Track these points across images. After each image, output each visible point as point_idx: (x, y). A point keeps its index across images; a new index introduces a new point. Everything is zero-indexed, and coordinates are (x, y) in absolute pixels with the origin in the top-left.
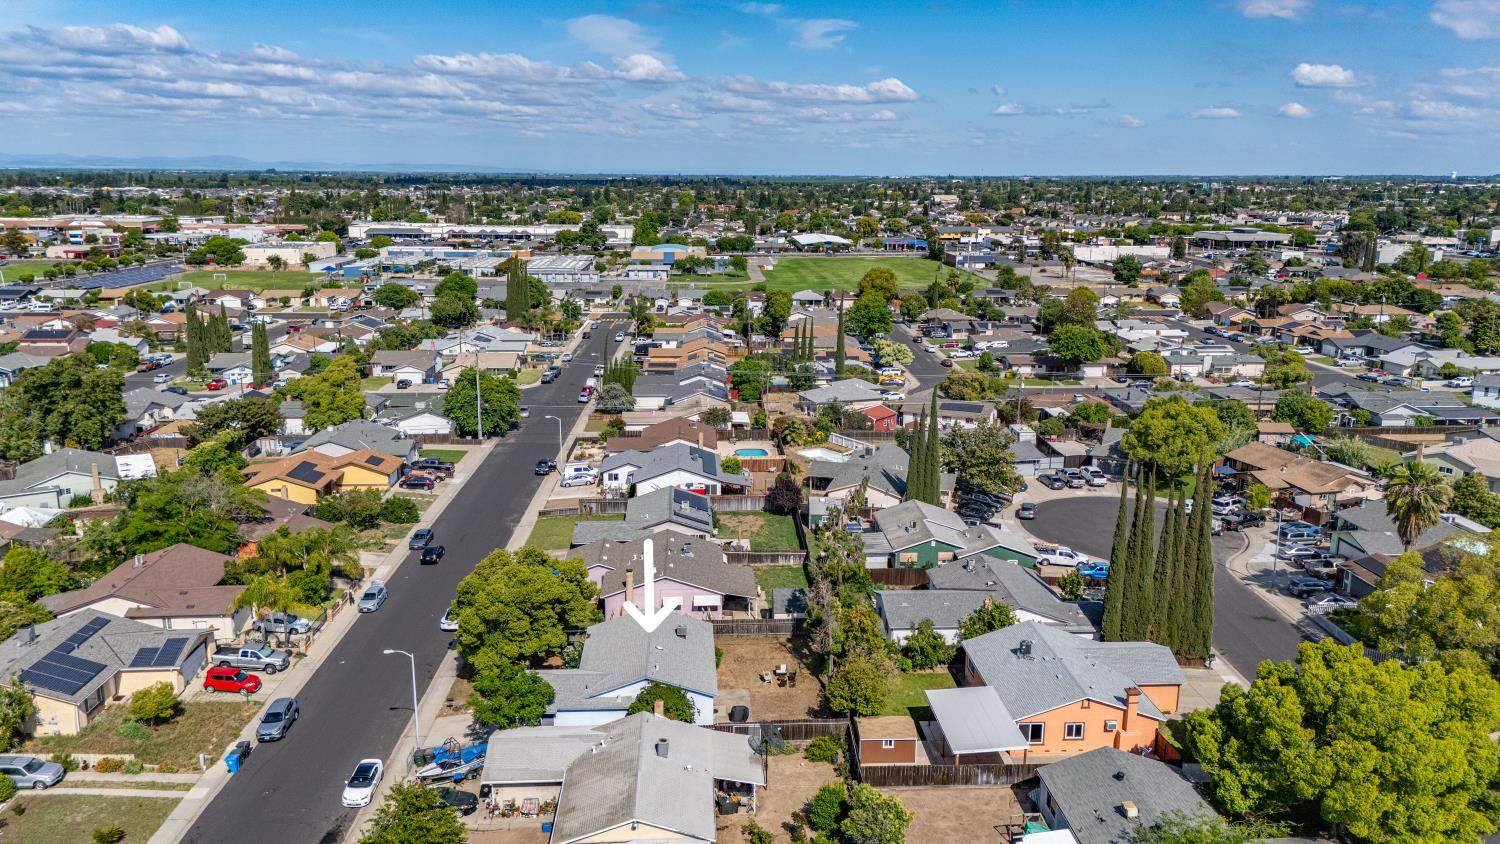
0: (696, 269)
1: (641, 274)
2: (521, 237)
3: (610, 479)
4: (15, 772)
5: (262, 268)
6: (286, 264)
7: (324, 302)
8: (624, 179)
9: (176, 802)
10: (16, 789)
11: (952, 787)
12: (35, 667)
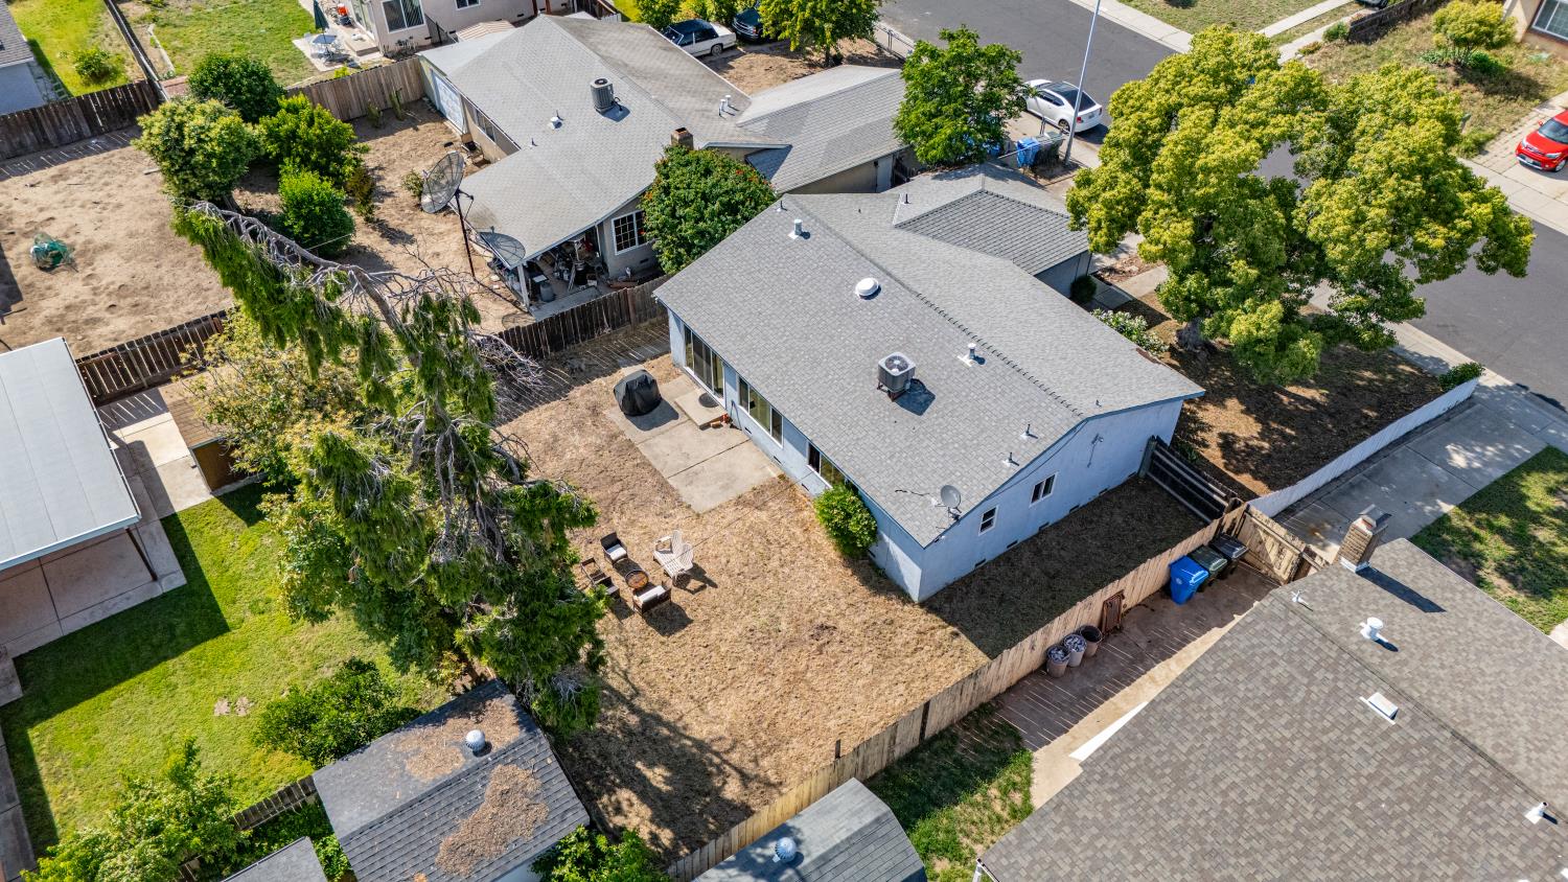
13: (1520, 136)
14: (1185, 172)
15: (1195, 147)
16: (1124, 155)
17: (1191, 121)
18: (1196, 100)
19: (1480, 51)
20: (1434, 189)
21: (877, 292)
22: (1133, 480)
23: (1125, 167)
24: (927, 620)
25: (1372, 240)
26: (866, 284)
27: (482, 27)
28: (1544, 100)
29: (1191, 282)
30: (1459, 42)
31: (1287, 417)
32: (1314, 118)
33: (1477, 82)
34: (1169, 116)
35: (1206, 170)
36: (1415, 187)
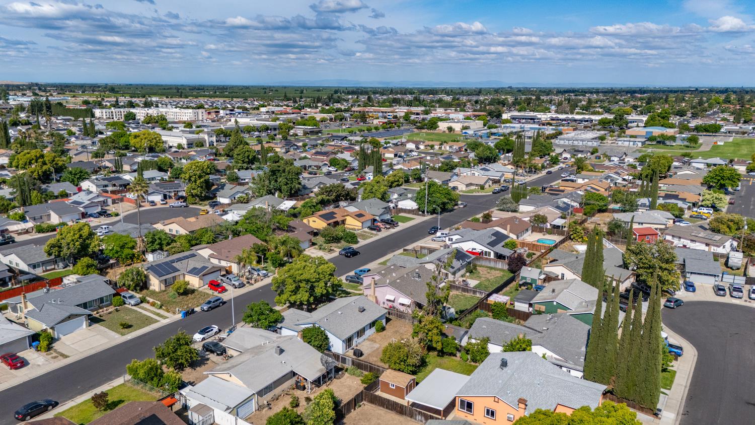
0: (666, 142)
1: (625, 143)
2: (587, 121)
3: (449, 240)
4: (126, 298)
5: (444, 132)
6: (454, 130)
7: (448, 148)
8: (697, 89)
9: (157, 321)
10: (125, 303)
11: (404, 417)
12: (158, 265)
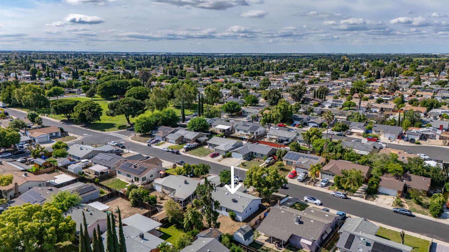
13: (288, 175)
14: (255, 177)
15: (255, 174)
16: (249, 177)
17: (254, 172)
18: (254, 171)
19: (281, 167)
20: (276, 175)
21: (228, 194)
22: (258, 210)
23: (249, 178)
24: (243, 223)
25: (273, 180)
26: (227, 193)
27: (157, 179)
28: (290, 172)
29: (258, 188)
30: (279, 166)
31: (272, 203)
32: (265, 171)
33: (282, 170)
34: (252, 173)
35: (257, 176)
36: (275, 175)
